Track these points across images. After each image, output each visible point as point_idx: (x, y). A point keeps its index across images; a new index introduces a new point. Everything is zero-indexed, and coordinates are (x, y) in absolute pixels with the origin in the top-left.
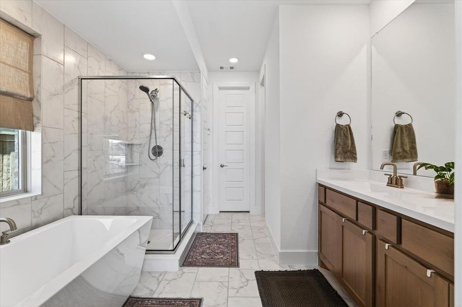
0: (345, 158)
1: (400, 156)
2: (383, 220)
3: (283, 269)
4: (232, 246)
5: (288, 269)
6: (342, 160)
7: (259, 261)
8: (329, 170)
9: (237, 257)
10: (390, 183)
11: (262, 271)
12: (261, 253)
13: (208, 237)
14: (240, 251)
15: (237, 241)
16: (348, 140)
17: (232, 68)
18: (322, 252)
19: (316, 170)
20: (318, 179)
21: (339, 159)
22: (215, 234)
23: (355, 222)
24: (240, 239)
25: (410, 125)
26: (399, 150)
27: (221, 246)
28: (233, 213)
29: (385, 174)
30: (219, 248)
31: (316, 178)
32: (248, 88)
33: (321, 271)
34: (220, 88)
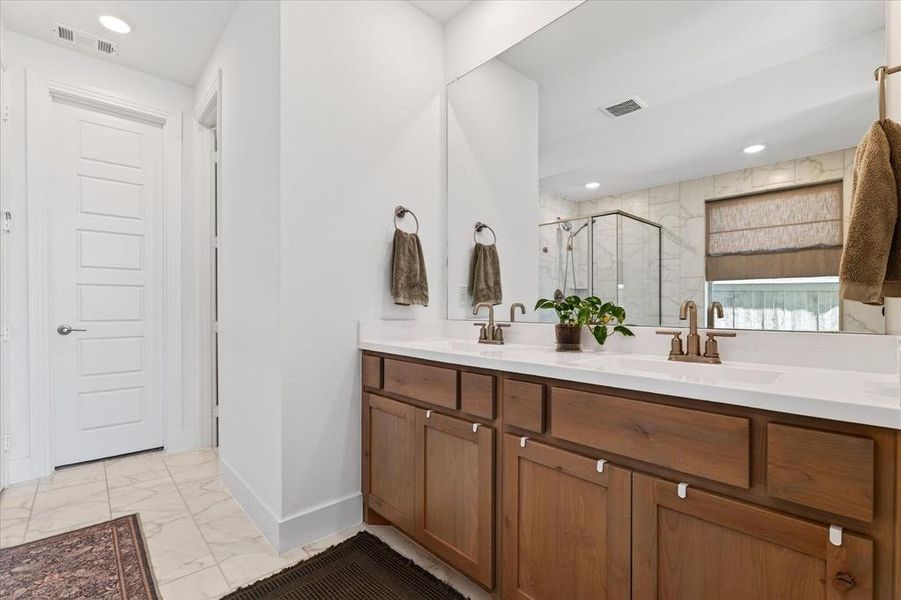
0: (411, 297)
1: (484, 296)
2: (514, 397)
3: (292, 562)
4: (124, 558)
5: (305, 557)
6: (407, 302)
7: (221, 566)
8: (383, 322)
9: (151, 584)
10: (484, 339)
11: (240, 590)
12: (222, 545)
13: (14, 562)
14: (155, 561)
15: (139, 536)
16: (415, 263)
17: (105, 47)
18: (372, 491)
19: (359, 323)
20: (362, 340)
21: (401, 300)
22: (47, 541)
23: (456, 412)
24: (146, 530)
25: (493, 246)
26: (482, 285)
27: (80, 572)
28: (107, 462)
29: (475, 324)
30: (75, 579)
31: (358, 341)
32: (160, 123)
33: (371, 532)
34: (56, 96)
